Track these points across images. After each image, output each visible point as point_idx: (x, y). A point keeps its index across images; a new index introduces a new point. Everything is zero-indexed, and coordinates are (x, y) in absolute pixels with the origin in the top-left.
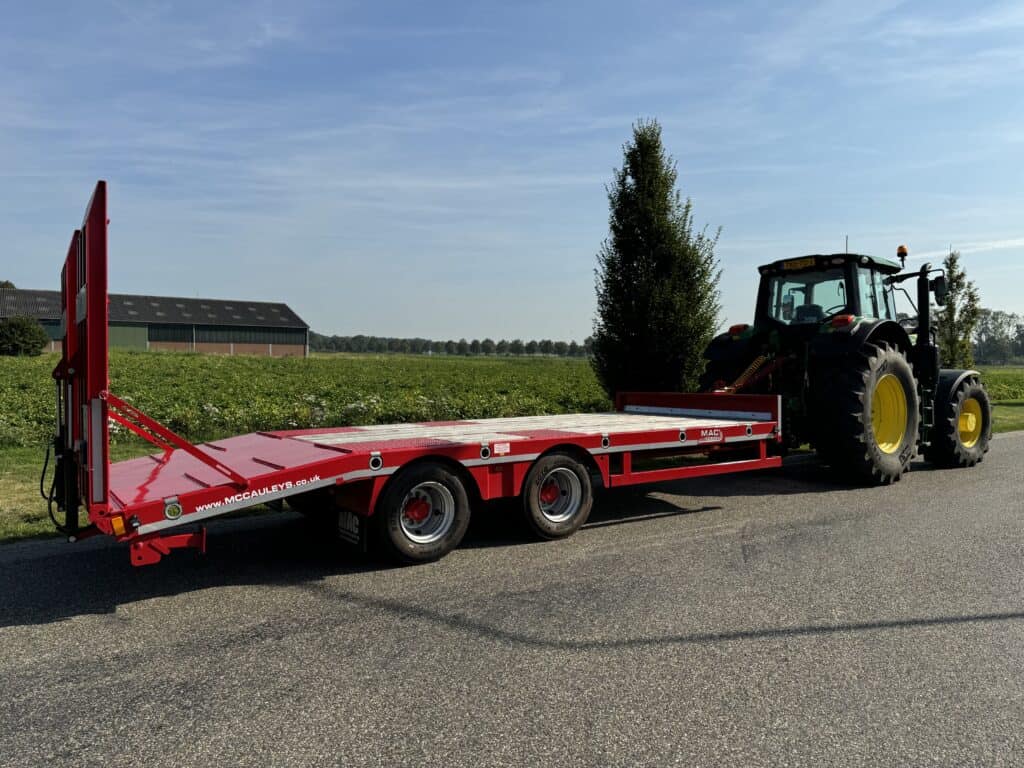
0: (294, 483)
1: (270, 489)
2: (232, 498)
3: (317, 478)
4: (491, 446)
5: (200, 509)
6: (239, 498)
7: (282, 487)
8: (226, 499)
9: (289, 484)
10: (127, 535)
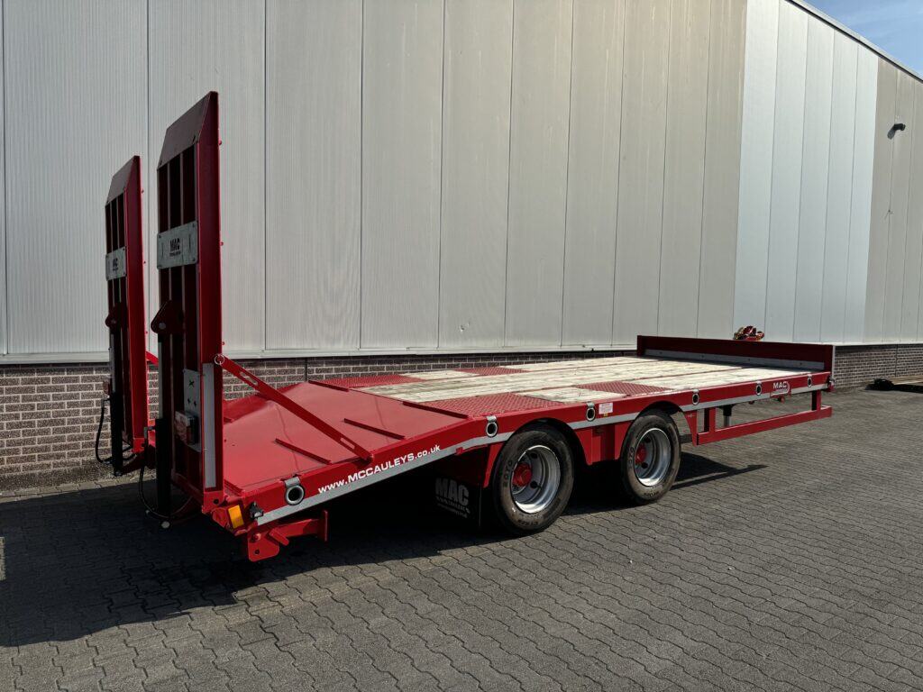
0: (416, 455)
1: (393, 463)
2: (355, 475)
3: (437, 448)
4: (597, 406)
5: (322, 490)
6: (362, 475)
7: (404, 460)
8: (350, 477)
9: (411, 456)
10: (245, 526)
